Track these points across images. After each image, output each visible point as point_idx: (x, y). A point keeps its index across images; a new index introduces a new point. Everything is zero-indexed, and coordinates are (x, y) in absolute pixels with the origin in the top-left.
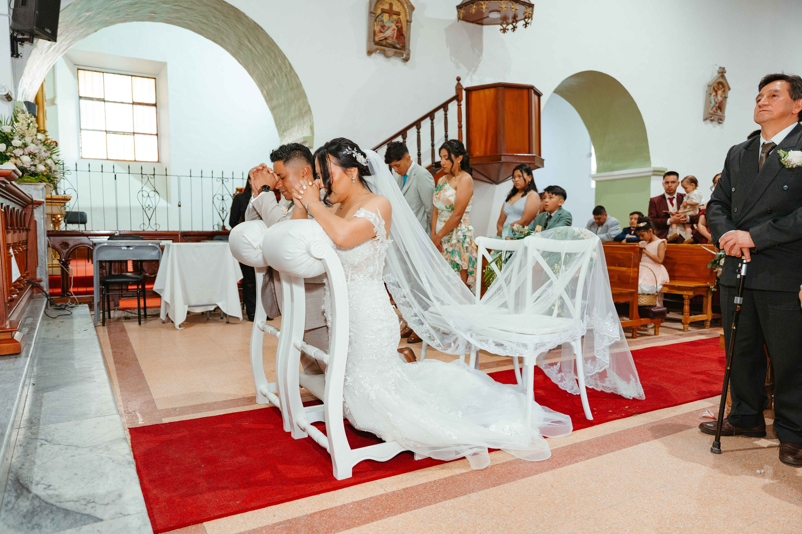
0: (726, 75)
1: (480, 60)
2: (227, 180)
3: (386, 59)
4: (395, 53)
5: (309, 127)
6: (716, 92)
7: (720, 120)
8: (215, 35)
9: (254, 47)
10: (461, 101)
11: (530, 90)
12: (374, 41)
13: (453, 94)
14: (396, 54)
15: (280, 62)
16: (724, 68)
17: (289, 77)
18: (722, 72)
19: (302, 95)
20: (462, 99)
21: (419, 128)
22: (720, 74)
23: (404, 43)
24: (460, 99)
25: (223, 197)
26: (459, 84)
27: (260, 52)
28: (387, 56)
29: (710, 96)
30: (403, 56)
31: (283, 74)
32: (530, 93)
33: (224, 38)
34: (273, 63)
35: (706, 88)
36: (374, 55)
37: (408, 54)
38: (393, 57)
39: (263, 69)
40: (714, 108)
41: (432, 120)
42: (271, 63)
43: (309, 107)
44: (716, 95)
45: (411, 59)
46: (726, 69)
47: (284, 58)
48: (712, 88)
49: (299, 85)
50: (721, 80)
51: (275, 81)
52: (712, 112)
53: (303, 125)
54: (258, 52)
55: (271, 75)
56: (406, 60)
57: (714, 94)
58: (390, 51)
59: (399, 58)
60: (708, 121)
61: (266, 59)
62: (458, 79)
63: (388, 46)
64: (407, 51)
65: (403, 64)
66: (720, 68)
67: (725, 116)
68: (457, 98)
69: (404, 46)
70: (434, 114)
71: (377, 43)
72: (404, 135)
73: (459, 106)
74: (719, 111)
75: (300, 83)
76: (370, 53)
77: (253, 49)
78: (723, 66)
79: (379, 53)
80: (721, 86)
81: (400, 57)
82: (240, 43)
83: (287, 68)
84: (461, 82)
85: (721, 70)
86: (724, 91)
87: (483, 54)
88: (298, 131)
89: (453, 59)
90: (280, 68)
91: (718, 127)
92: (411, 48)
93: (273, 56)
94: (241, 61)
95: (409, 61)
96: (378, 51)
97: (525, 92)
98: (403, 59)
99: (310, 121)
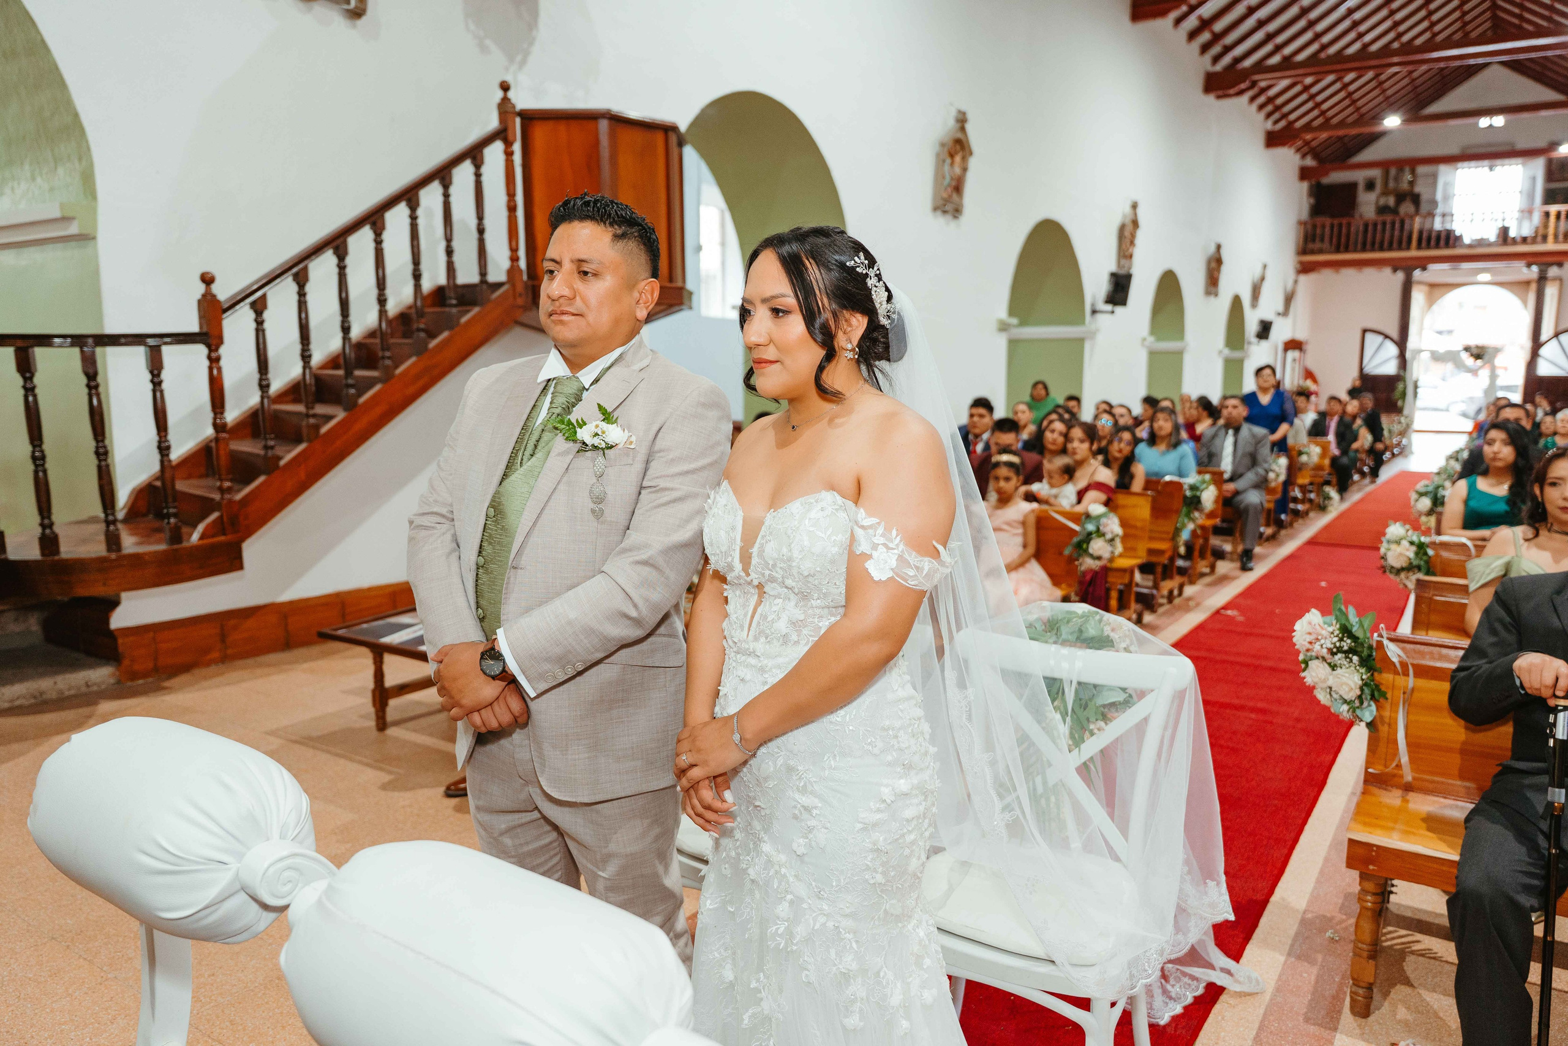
0: (969, 127)
1: (534, 39)
5: (76, 175)
6: (952, 156)
7: (957, 212)
10: (512, 144)
11: (669, 133)
13: (493, 123)
16: (964, 114)
18: (962, 120)
19: (49, 77)
20: (515, 140)
21: (413, 208)
22: (959, 125)
24: (510, 138)
26: (505, 100)
29: (943, 165)
32: (670, 141)
35: (937, 148)
40: (949, 190)
41: (446, 187)
44: (952, 164)
45: (369, 12)
46: (969, 116)
48: (946, 149)
50: (959, 135)
52: (945, 195)
53: (53, 165)
56: (357, 14)
57: (949, 161)
59: (337, 7)
60: (939, 213)
62: (505, 87)
65: (348, 22)
66: (960, 112)
67: (962, 206)
68: (502, 134)
70: (450, 174)
72: (379, 224)
73: (509, 154)
74: (955, 196)
78: (963, 108)
80: (958, 147)
84: (511, 94)
85: (960, 116)
86: (964, 159)
87: (541, 24)
89: (472, 27)
91: (953, 224)
95: (364, 18)
98: (348, 11)
99: (80, 159)
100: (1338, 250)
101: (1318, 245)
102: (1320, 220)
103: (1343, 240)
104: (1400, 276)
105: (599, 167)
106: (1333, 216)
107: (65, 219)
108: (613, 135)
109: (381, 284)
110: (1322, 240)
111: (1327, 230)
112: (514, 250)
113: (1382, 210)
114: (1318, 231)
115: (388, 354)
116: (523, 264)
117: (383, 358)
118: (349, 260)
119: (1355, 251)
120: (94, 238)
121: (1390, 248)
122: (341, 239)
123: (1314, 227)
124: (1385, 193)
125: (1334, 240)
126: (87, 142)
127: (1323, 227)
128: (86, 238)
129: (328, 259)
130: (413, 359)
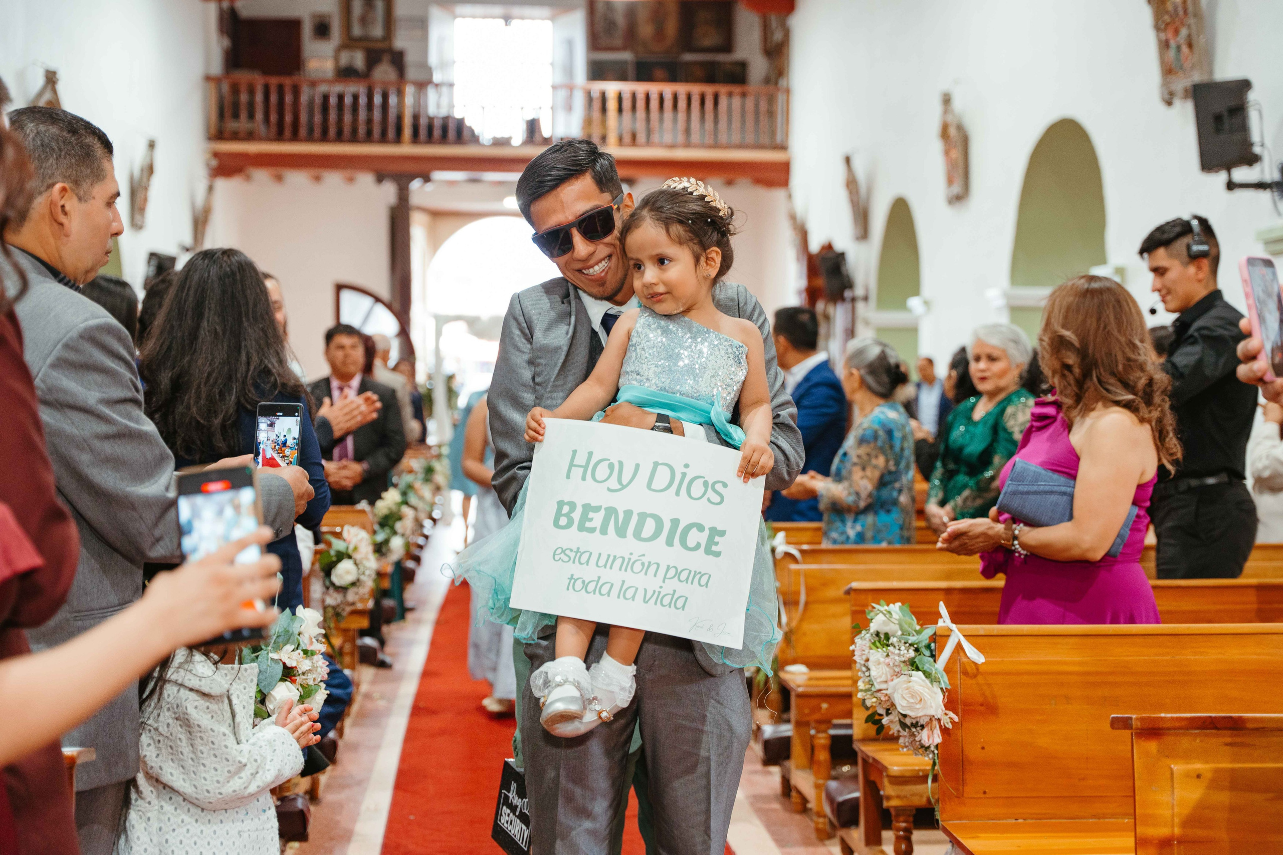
100: (279, 136)
101: (243, 124)
102: (244, 76)
103: (288, 118)
104: (388, 192)
106: (266, 72)
110: (251, 116)
111: (259, 97)
113: (346, 73)
114: (244, 98)
119: (310, 139)
121: (369, 138)
123: (235, 89)
124: (350, 42)
125: (273, 118)
127: (251, 91)
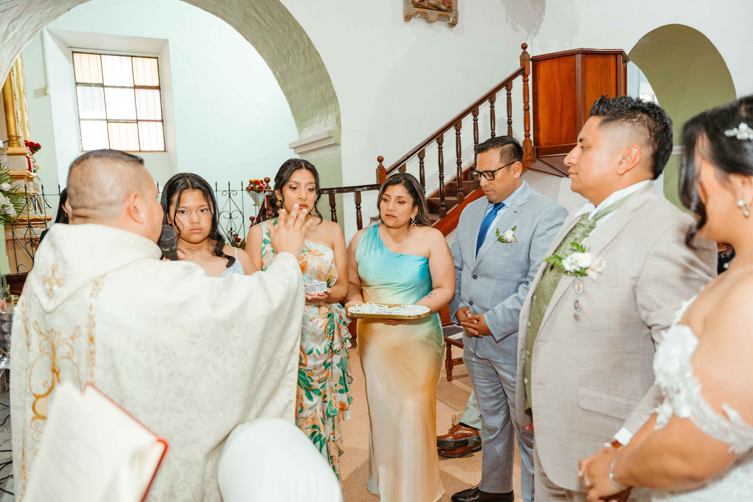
1: (542, 20)
2: (235, 193)
3: (427, 25)
4: (440, 15)
5: (334, 118)
8: (214, 6)
9: (262, 18)
10: (527, 76)
11: (618, 56)
12: (413, 2)
13: (518, 66)
14: (440, 18)
15: (296, 36)
17: (307, 56)
19: (325, 78)
20: (529, 73)
21: (475, 115)
23: (451, 3)
24: (526, 73)
25: (230, 214)
26: (525, 53)
27: (271, 25)
28: (429, 21)
30: (450, 21)
31: (301, 51)
32: (618, 60)
33: (226, 9)
34: (287, 39)
36: (412, 20)
37: (456, 17)
38: (437, 22)
39: (274, 46)
41: (492, 103)
42: (284, 38)
43: (334, 92)
45: (458, 23)
47: (301, 31)
49: (321, 65)
51: (291, 61)
53: (327, 115)
54: (268, 25)
55: (286, 52)
56: (453, 24)
58: (433, 14)
59: (444, 23)
61: (278, 34)
62: (524, 47)
63: (431, 7)
64: (454, 12)
65: (449, 29)
68: (522, 72)
69: (450, 7)
70: (494, 96)
71: (416, 6)
72: (458, 125)
73: (525, 81)
75: (322, 61)
76: (408, 18)
77: (263, 22)
79: (419, 17)
81: (444, 21)
82: (245, 14)
83: (305, 44)
84: (527, 50)
87: (546, 11)
88: (320, 121)
89: (510, 19)
90: (296, 43)
92: (459, 9)
93: (287, 29)
94: (248, 37)
95: (457, 26)
96: (419, 15)
97: (612, 59)
98: (448, 23)
99: (336, 111)
105: (575, 81)
107: (329, 138)
108: (584, 63)
109: (459, 154)
112: (527, 131)
115: (461, 189)
116: (532, 138)
117: (459, 191)
118: (444, 145)
120: (340, 144)
122: (440, 135)
126: (338, 103)
128: (337, 145)
129: (434, 145)
130: (474, 191)
